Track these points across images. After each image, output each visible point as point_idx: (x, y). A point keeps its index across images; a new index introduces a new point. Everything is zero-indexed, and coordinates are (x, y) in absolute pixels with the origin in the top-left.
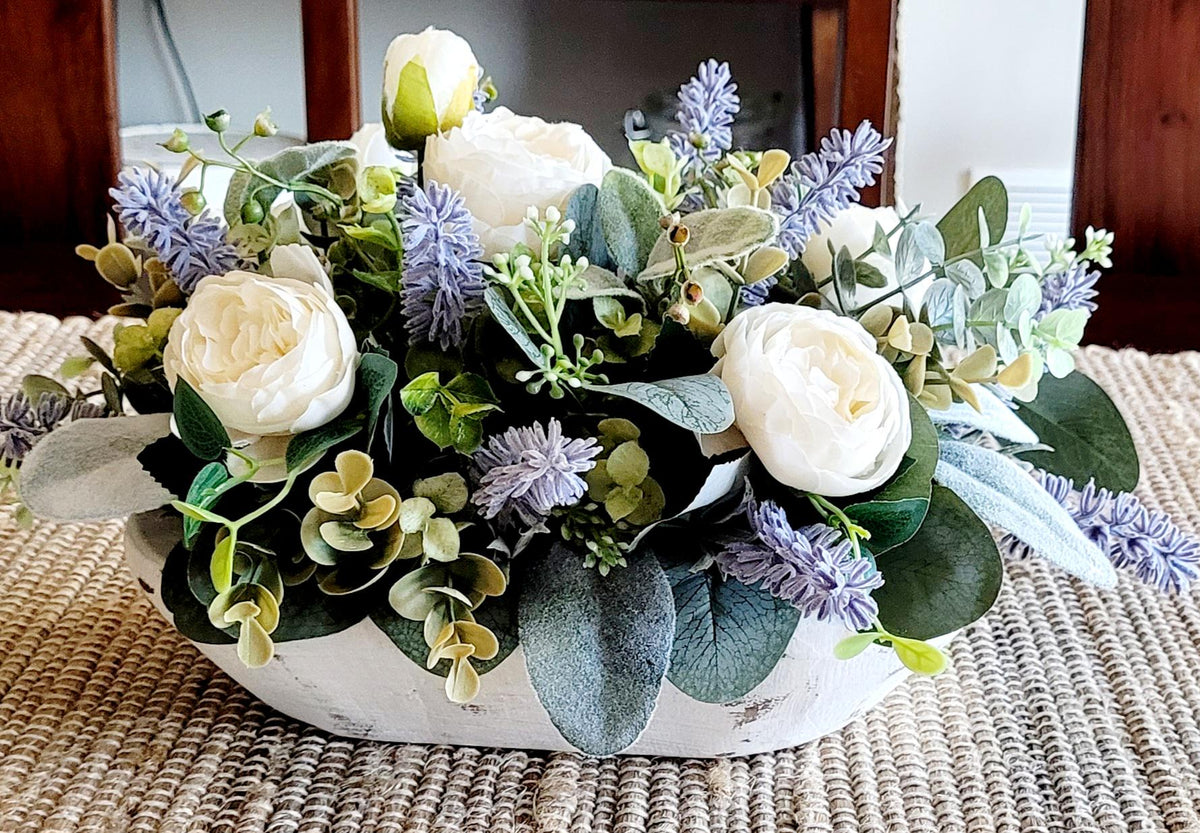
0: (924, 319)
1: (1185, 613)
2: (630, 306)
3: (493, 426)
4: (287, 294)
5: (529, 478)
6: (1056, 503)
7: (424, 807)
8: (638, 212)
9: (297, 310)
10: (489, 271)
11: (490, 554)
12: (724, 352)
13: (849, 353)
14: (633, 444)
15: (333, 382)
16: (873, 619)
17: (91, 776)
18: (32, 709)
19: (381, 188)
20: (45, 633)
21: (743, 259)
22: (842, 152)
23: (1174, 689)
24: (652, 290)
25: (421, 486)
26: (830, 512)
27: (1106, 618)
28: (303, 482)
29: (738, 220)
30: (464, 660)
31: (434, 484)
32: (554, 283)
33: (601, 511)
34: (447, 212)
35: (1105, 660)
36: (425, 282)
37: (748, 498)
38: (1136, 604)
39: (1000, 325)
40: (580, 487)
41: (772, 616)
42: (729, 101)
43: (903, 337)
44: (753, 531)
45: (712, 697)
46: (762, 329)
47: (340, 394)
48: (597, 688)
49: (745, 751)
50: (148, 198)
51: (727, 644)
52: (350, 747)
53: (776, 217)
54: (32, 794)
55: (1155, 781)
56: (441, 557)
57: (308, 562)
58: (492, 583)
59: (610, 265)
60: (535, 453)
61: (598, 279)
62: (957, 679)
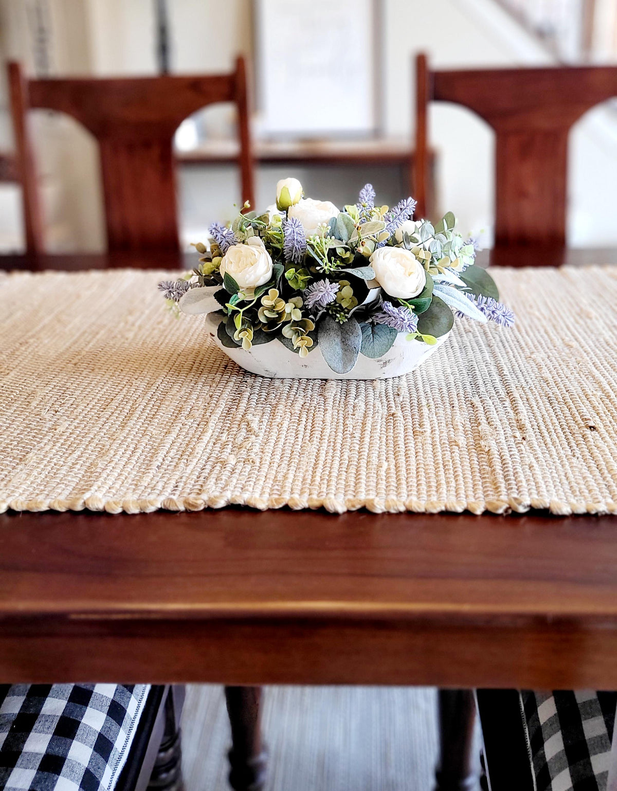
0: (429, 250)
1: (519, 340)
2: (346, 250)
3: (310, 282)
4: (254, 249)
5: (321, 294)
6: (470, 301)
7: (292, 393)
8: (348, 225)
9: (257, 253)
10: (308, 240)
11: (310, 319)
12: (373, 260)
13: (407, 259)
14: (349, 286)
15: (267, 272)
16: (416, 330)
17: (198, 388)
18: (179, 373)
19: (278, 220)
20: (179, 355)
21: (377, 235)
22: (404, 205)
23: (513, 360)
24: (352, 245)
25: (290, 300)
26: (404, 304)
27: (494, 342)
28: (259, 299)
29: (376, 224)
30: (304, 346)
31: (294, 299)
32: (326, 244)
33: (340, 306)
34: (296, 225)
35: (493, 353)
36: (290, 245)
37: (381, 300)
38: (504, 338)
39: (450, 251)
40: (334, 297)
41: (389, 334)
42: (373, 194)
43: (422, 255)
44: (383, 310)
45: (373, 357)
46: (383, 253)
47: (269, 275)
48: (340, 356)
49: (383, 377)
50: (214, 226)
51: (376, 342)
52: (270, 380)
53: (386, 223)
54: (183, 393)
55: (505, 382)
56: (297, 320)
57: (260, 322)
58: (310, 327)
59: (341, 239)
60: (322, 287)
61: (337, 243)
62: (447, 359)
